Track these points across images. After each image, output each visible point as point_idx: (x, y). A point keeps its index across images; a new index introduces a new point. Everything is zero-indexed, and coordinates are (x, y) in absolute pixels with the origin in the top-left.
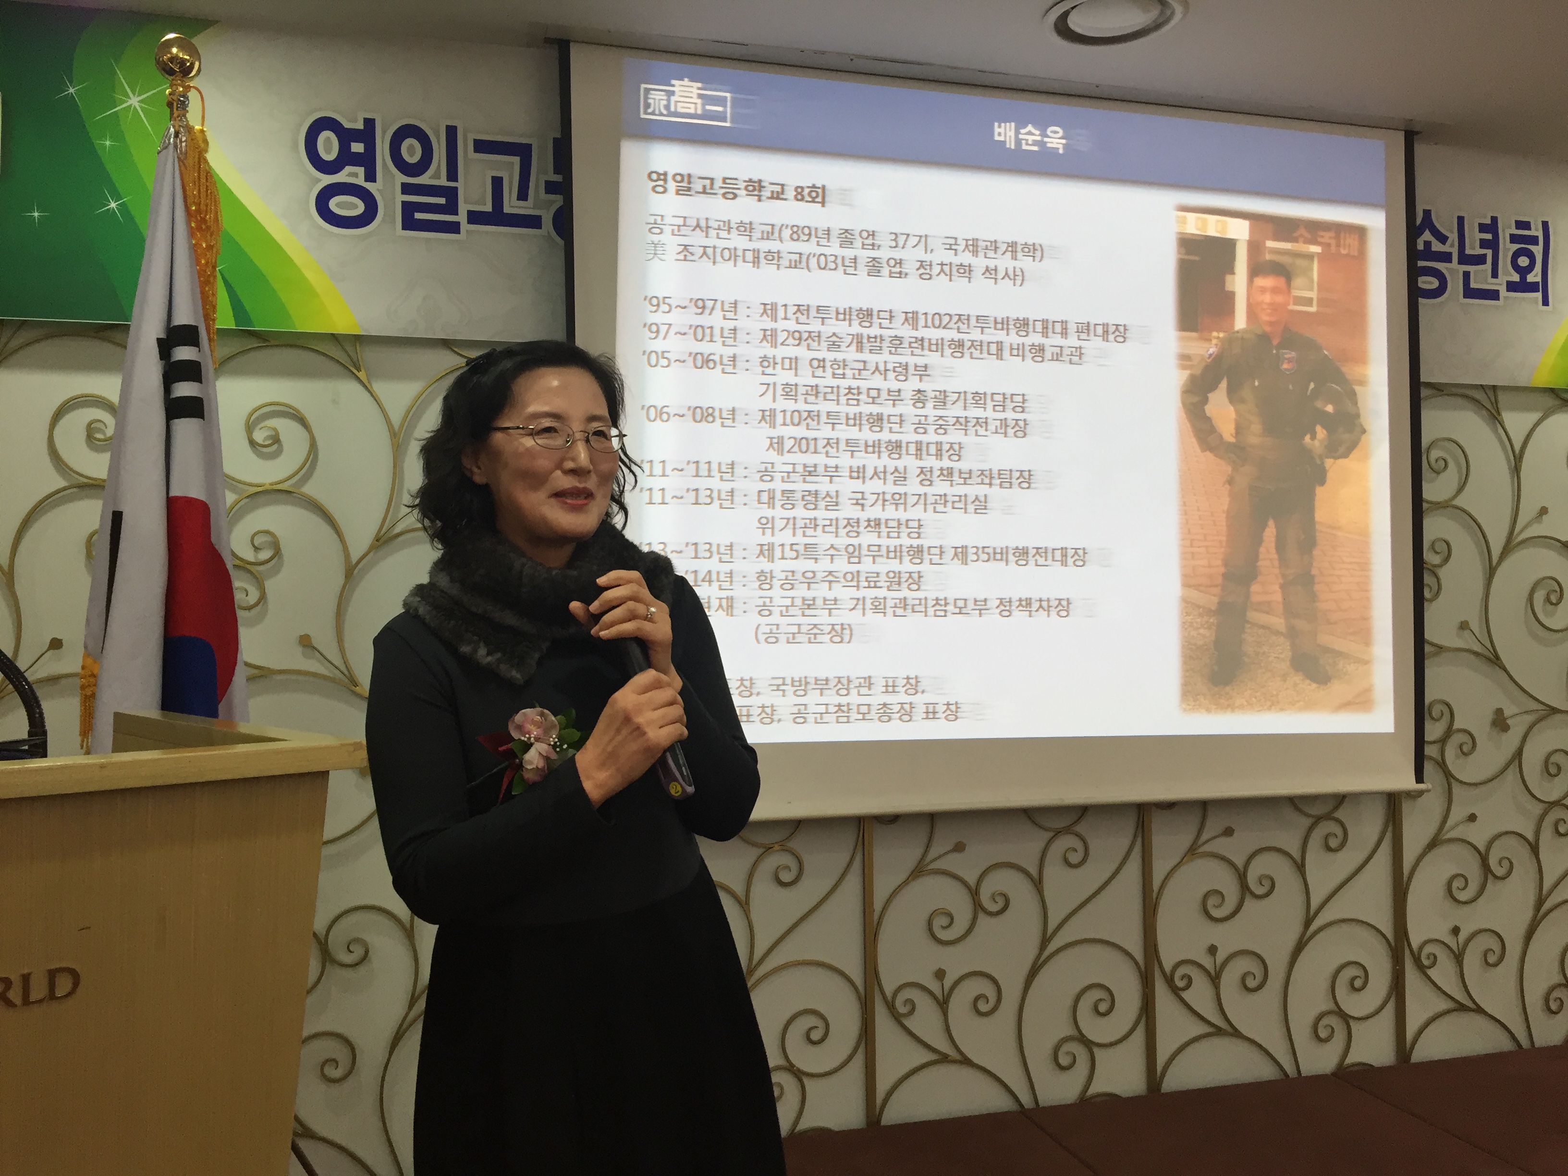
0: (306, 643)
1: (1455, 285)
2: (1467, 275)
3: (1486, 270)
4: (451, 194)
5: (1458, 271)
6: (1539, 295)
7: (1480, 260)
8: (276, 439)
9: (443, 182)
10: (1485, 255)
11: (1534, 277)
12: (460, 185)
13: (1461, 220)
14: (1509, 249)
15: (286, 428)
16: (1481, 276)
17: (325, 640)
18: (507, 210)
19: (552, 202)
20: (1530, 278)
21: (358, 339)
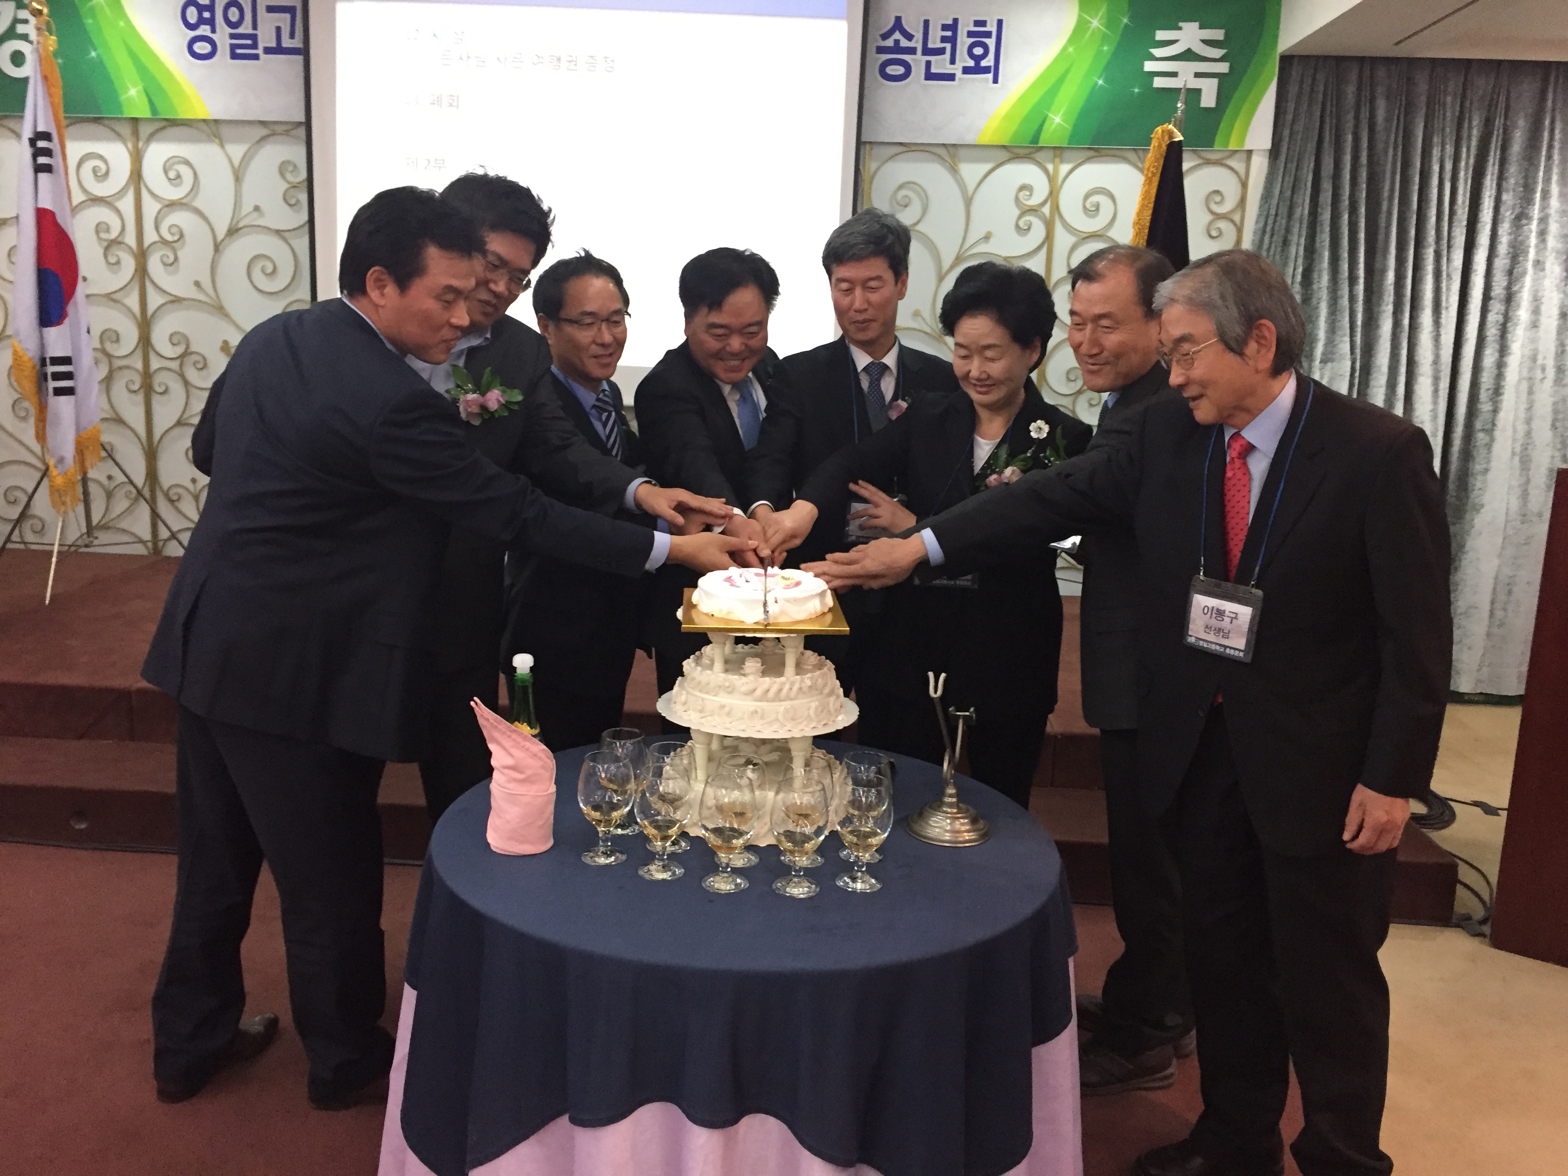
0: (197, 284)
1: (918, 71)
2: (928, 64)
3: (945, 60)
4: (254, 37)
5: (921, 61)
6: (990, 76)
7: (942, 51)
8: (179, 176)
9: (250, 31)
10: (945, 47)
11: (989, 61)
12: (258, 32)
13: (926, 23)
14: (965, 42)
15: (184, 170)
16: (940, 64)
17: (207, 284)
18: (284, 45)
20: (984, 63)
21: (216, 121)
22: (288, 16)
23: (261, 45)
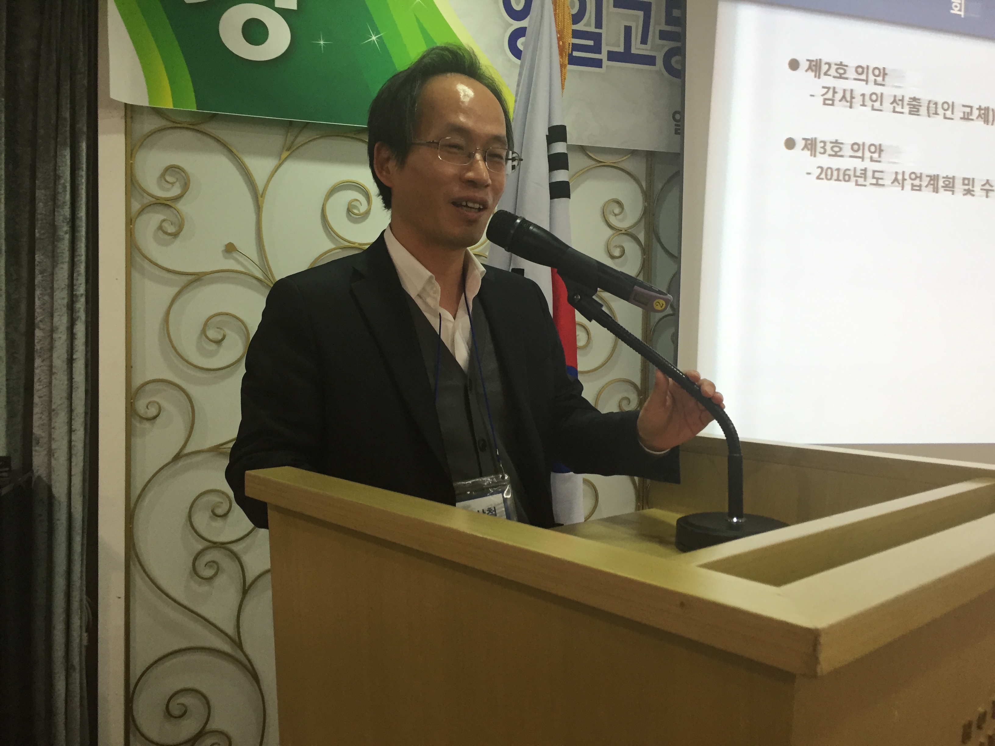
4: (597, 38)
9: (592, 29)
18: (634, 51)
19: (664, 46)
22: (641, 14)
23: (605, 49)
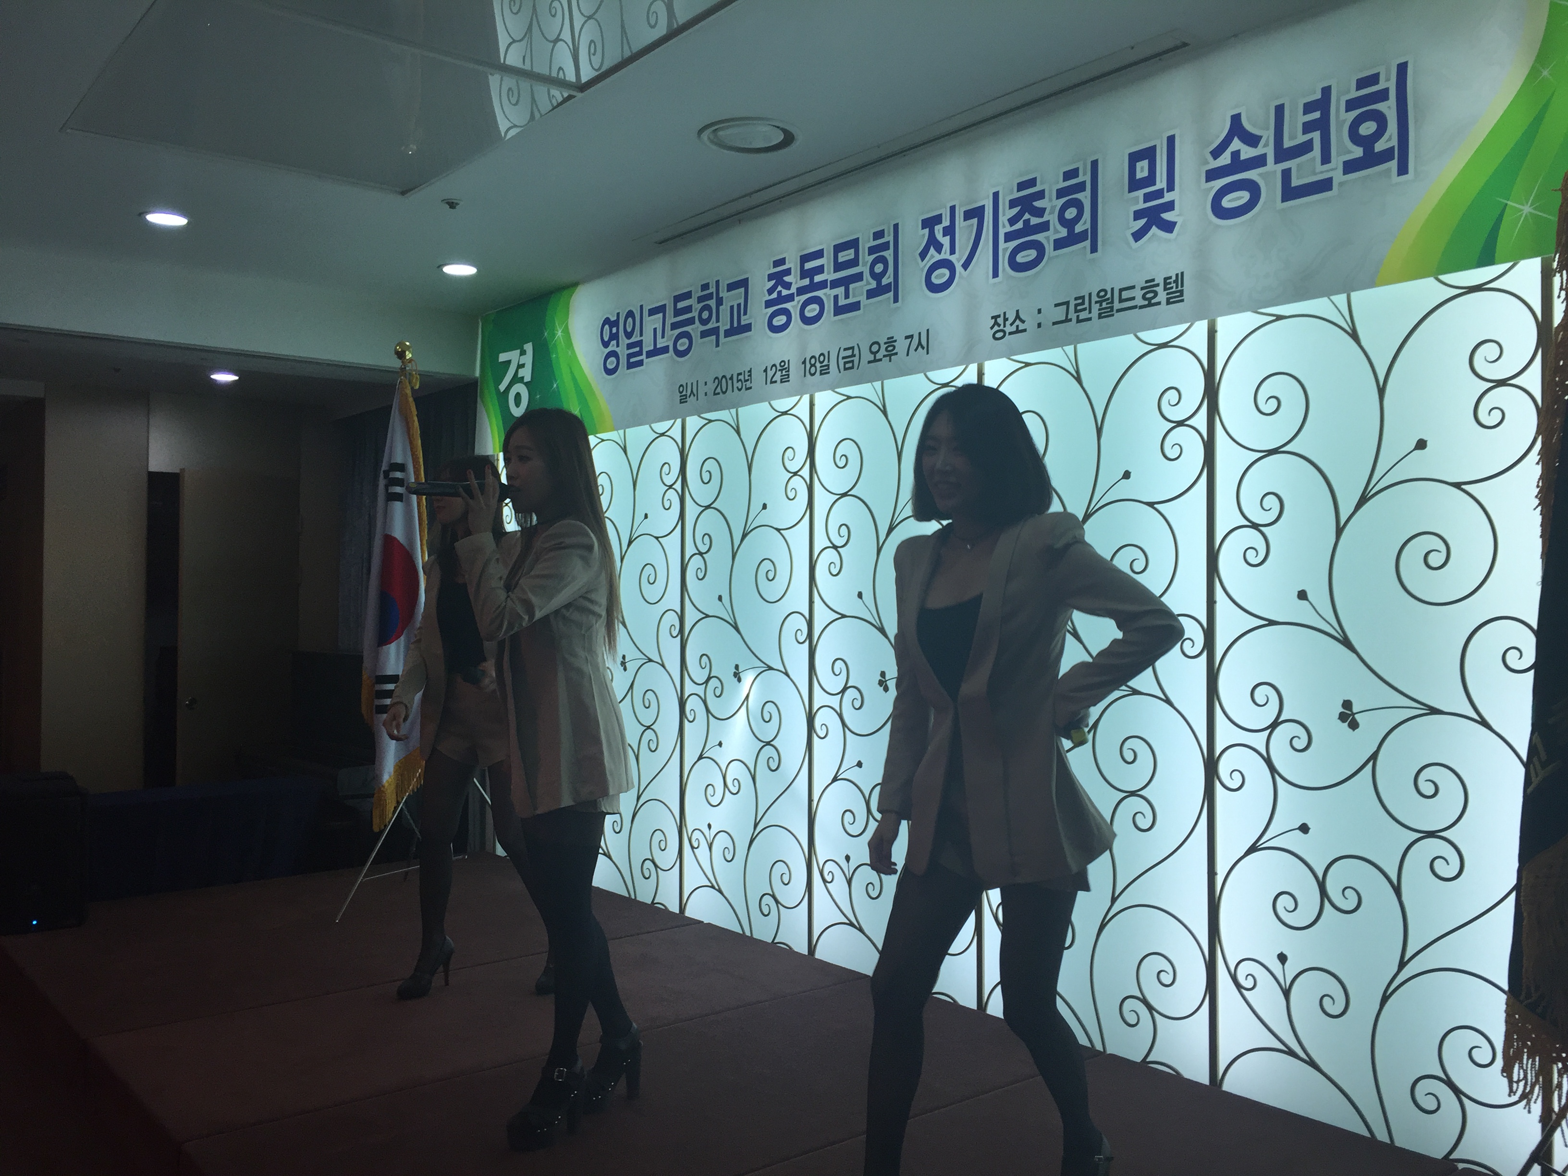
1: (1271, 190)
2: (1286, 175)
3: (1314, 159)
4: (639, 344)
5: (1275, 171)
6: (1393, 164)
7: (1306, 147)
9: (639, 339)
10: (1312, 139)
11: (1389, 141)
12: (643, 338)
13: (1279, 110)
14: (1344, 121)
16: (1306, 169)
18: (658, 346)
19: (673, 335)
20: (1380, 146)
23: (645, 350)
